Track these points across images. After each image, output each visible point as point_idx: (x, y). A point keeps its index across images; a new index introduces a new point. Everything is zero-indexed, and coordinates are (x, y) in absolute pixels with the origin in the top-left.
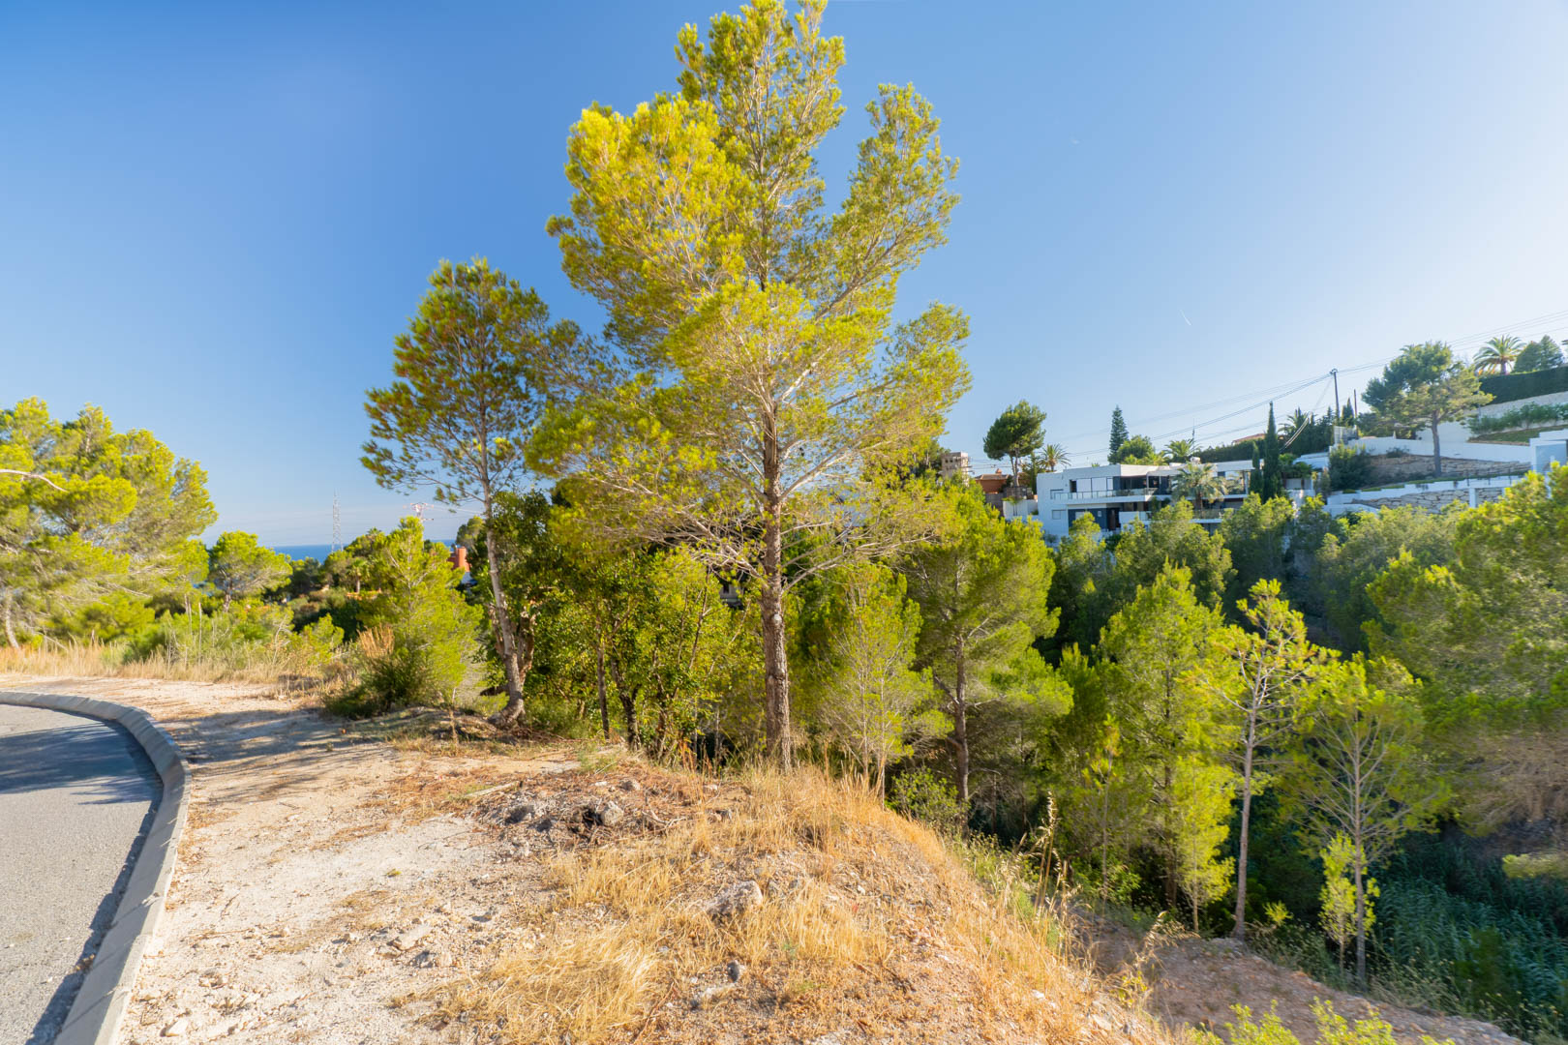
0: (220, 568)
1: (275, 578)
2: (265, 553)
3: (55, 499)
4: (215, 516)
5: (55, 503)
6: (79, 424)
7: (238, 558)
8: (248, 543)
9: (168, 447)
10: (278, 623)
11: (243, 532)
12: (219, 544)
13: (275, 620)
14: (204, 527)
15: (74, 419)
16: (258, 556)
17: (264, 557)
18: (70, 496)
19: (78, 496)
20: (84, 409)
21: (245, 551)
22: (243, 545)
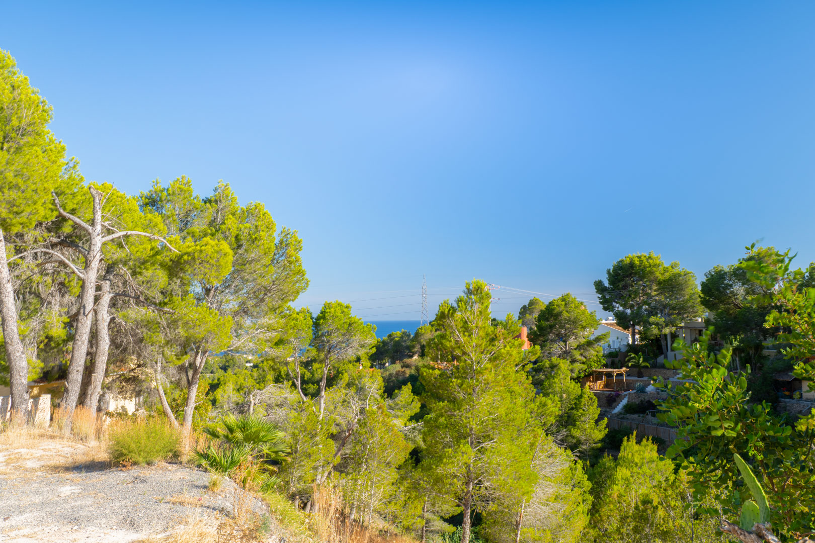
0: (323, 335)
1: (362, 346)
2: (355, 322)
3: (171, 260)
4: (307, 283)
5: (170, 263)
6: (213, 199)
7: (334, 326)
8: (343, 312)
9: (272, 217)
10: (370, 388)
11: (341, 301)
12: (322, 313)
13: (368, 385)
14: (298, 293)
15: (211, 195)
16: (350, 325)
17: (354, 325)
18: (181, 257)
19: (186, 257)
20: (217, 185)
21: (340, 320)
22: (339, 314)
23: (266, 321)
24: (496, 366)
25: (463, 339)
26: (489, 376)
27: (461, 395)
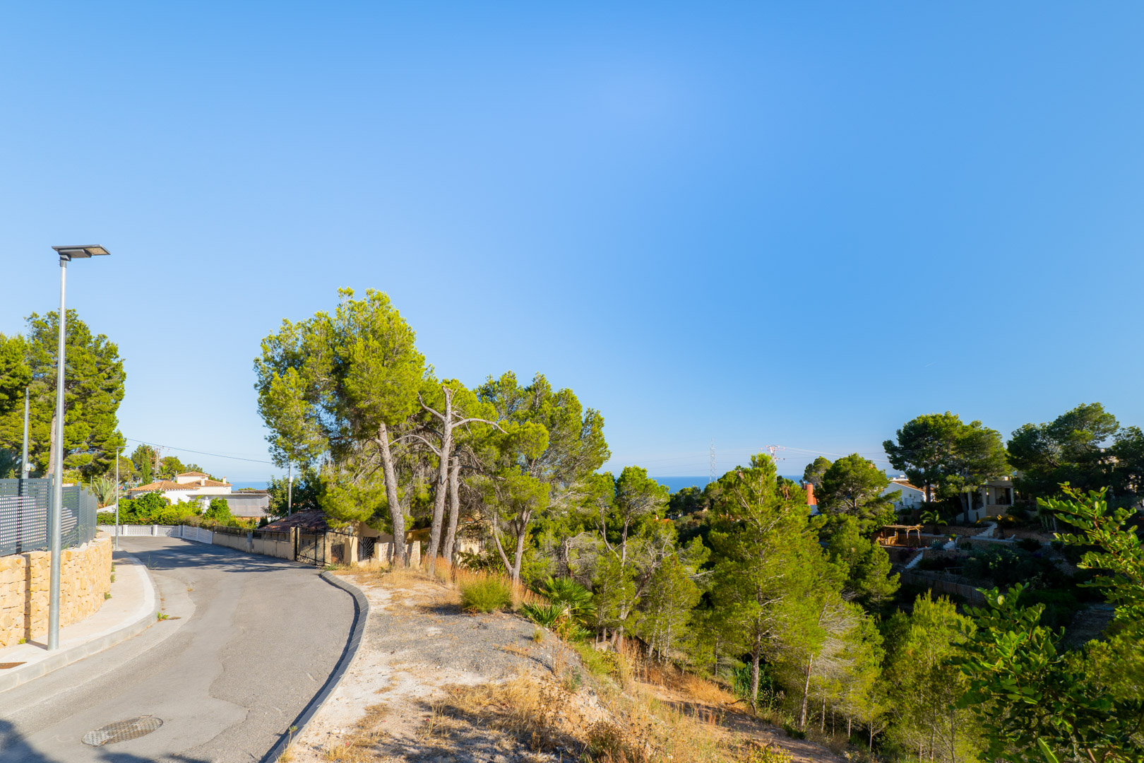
0: (623, 494)
1: (657, 504)
2: (651, 484)
3: (502, 440)
4: (609, 454)
5: (501, 443)
6: (532, 387)
7: (633, 487)
8: (640, 475)
9: (580, 400)
10: (665, 538)
11: (638, 466)
12: (622, 476)
13: (663, 536)
14: (601, 463)
15: (531, 384)
16: (646, 486)
17: (650, 487)
18: (509, 437)
19: (513, 438)
20: (535, 376)
21: (638, 482)
22: (636, 477)
23: (576, 485)
24: (782, 532)
25: (749, 507)
26: (776, 541)
27: (748, 556)
